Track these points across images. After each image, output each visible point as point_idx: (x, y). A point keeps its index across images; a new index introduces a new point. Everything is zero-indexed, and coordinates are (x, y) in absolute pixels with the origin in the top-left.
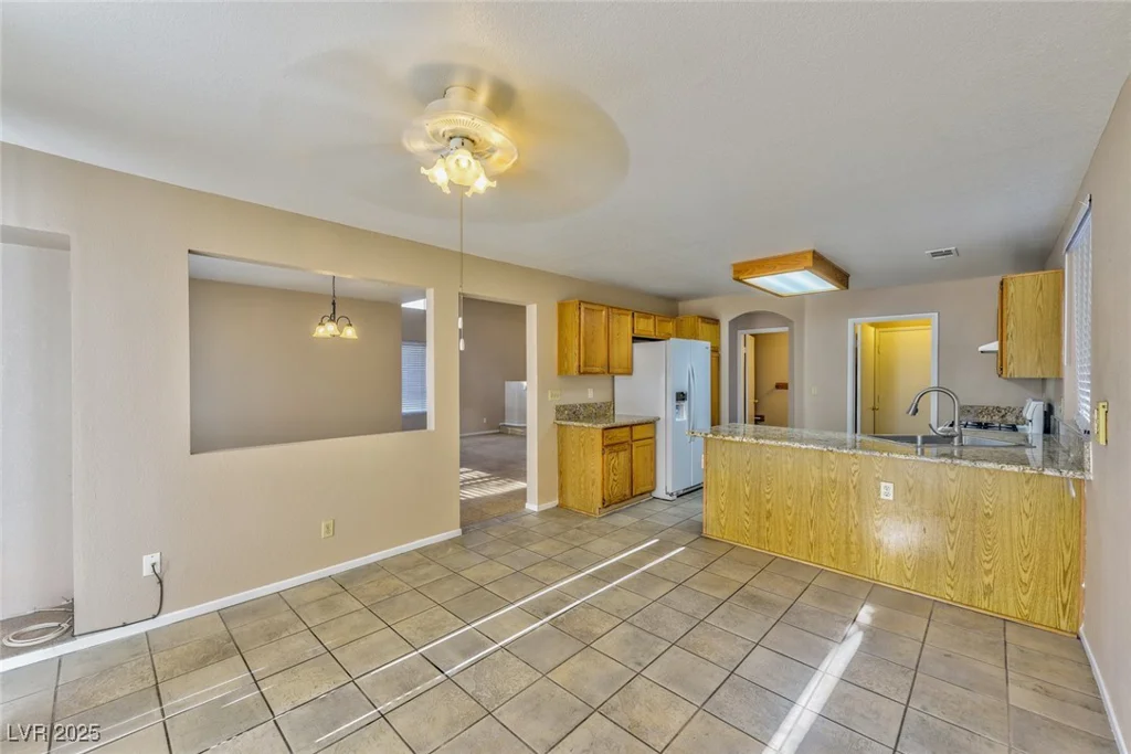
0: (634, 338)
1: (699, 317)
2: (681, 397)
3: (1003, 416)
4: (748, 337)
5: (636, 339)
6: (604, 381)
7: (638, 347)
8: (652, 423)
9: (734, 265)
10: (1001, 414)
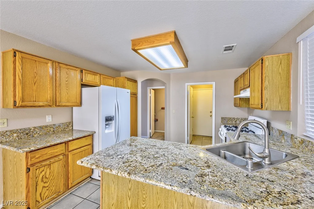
0: (82, 84)
1: (126, 78)
2: (109, 119)
3: (236, 121)
4: (151, 90)
5: (83, 85)
6: (67, 111)
7: (85, 90)
8: (91, 136)
9: (132, 41)
10: (235, 121)
